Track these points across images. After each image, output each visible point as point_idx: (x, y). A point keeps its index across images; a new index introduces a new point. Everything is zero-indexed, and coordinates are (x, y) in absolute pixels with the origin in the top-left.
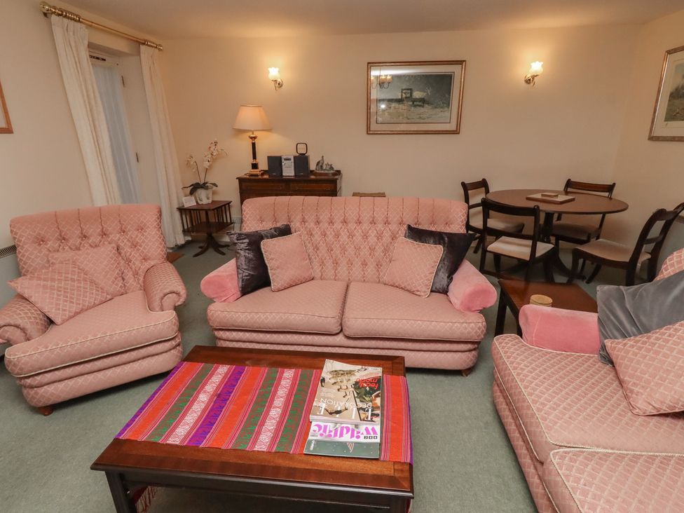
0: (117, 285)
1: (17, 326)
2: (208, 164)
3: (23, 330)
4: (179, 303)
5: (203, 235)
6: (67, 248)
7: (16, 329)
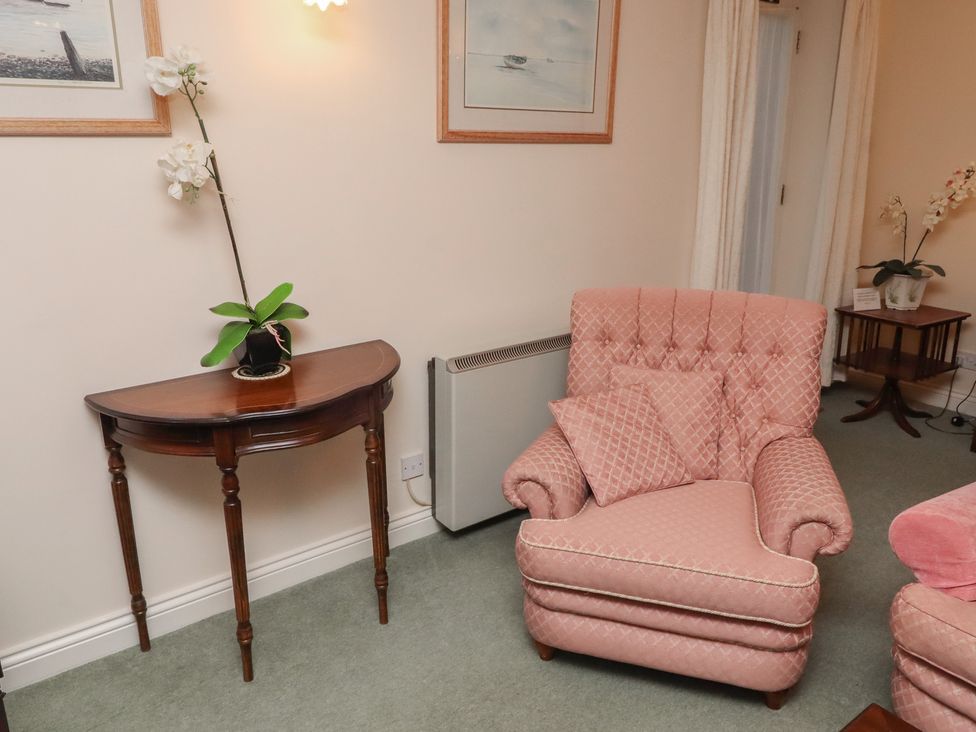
0: (705, 456)
1: (545, 487)
2: (936, 220)
3: (551, 497)
4: (829, 550)
5: (879, 379)
6: (641, 360)
7: (543, 491)
